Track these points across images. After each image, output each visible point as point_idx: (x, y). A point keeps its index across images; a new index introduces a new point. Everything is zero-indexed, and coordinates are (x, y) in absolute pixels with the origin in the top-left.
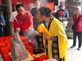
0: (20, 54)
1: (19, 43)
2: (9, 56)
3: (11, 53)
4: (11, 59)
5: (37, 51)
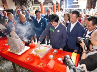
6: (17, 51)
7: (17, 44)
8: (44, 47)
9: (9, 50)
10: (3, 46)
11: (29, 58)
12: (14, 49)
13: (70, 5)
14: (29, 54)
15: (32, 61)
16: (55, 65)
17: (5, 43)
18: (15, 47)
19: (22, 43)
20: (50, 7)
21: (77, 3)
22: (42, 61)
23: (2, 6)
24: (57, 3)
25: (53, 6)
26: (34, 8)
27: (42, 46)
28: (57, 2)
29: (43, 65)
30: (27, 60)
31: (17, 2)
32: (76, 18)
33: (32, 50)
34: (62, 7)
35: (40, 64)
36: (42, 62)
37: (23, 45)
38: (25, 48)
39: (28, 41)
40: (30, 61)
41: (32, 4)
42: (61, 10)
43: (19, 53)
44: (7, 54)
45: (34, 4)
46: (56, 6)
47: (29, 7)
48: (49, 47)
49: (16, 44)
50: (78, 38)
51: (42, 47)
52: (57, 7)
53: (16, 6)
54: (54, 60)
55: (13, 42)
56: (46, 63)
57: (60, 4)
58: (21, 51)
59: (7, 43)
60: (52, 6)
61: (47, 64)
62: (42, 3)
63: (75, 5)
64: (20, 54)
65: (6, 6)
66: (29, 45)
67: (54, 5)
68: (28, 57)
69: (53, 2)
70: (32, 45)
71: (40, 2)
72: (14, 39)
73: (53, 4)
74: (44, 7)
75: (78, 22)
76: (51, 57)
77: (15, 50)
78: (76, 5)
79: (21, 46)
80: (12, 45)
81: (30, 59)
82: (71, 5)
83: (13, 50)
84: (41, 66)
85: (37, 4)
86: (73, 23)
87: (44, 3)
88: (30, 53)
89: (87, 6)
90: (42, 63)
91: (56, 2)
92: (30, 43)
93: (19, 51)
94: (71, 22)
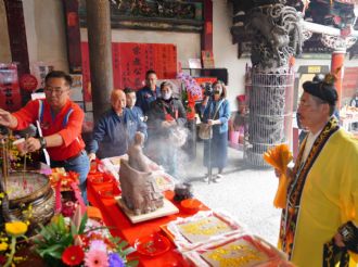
2: (117, 204)
3: (120, 196)
4: (121, 210)
9: (118, 198)
23: (196, 57)
26: (304, 70)
31: (244, 44)
43: (135, 214)
53: (239, 57)
64: (135, 219)
65: (208, 56)
71: (329, 48)
87: (348, 50)
93: (139, 211)
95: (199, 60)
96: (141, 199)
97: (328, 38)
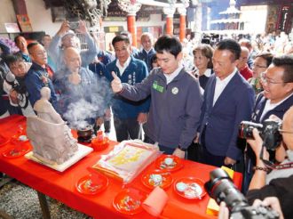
0: (64, 146)
1: (56, 122)
3: (31, 153)
5: (86, 134)
6: (53, 160)
7: (55, 136)
8: (134, 148)
9: (29, 155)
10: (12, 143)
11: (89, 182)
12: (45, 153)
13: (216, 22)
14: (89, 169)
15: (98, 189)
16: (166, 205)
17: (19, 133)
18: (49, 146)
19: (71, 135)
20: (155, 27)
21: (238, 15)
22: (128, 191)
23: (12, 21)
24: (177, 16)
25: (164, 23)
26: (107, 30)
27: (129, 144)
28: (176, 11)
29: (130, 203)
30: (82, 187)
32: (230, 61)
33: (100, 158)
34: (192, 26)
35: (122, 201)
36: (128, 194)
37: (74, 140)
38: (77, 150)
39: (88, 129)
40: (93, 189)
41: (103, 18)
42: (189, 36)
44: (25, 168)
45: (108, 16)
46: (174, 25)
47: (91, 26)
48: (150, 149)
49: (52, 139)
50: (244, 122)
51: (128, 147)
52: (177, 26)
53: (54, 21)
54: (166, 189)
55: (43, 132)
56: (141, 197)
57: (186, 17)
58: (66, 159)
59: (24, 134)
60: (162, 24)
61: (142, 200)
62: (133, 14)
63: (230, 20)
64: (62, 167)
65: (24, 21)
66: (90, 142)
67: (167, 19)
68: (86, 178)
69: (166, 11)
70: (100, 141)
71: (125, 12)
72: (47, 122)
73: (164, 17)
74: (136, 25)
75: (237, 74)
76: (156, 178)
77: (50, 157)
78: (236, 21)
79: (65, 143)
80: (40, 140)
81: (92, 185)
82: (220, 21)
83: (42, 155)
84: (124, 205)
85: (118, 16)
86: (222, 77)
87: (137, 13)
88: (94, 167)
89: (267, 26)
90: (128, 198)
91: (173, 12)
92: (94, 136)
93: (61, 160)
94: (217, 73)
95: (16, 24)
96: (61, 148)
97: (122, 3)
